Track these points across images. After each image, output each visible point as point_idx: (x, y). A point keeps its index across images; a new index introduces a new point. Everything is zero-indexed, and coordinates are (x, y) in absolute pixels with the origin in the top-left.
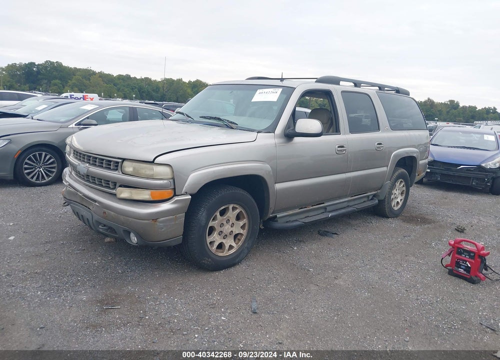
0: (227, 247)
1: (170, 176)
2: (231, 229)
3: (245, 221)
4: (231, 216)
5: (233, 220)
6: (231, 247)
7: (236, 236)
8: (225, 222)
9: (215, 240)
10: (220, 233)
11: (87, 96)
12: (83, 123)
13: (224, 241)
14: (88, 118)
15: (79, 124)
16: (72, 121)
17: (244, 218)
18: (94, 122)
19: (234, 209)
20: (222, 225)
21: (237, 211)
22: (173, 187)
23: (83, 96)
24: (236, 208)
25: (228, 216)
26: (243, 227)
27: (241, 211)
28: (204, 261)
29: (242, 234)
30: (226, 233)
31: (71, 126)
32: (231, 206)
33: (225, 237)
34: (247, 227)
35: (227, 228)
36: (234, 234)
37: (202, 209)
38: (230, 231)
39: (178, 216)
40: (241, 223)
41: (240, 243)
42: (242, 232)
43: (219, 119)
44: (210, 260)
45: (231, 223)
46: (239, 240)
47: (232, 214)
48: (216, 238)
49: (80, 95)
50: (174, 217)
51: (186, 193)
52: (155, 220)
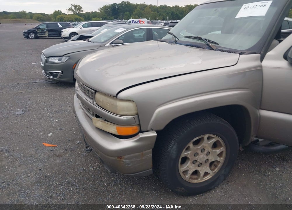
0: (202, 174)
1: (134, 112)
2: (206, 158)
3: (222, 149)
4: (206, 145)
5: (209, 149)
6: (206, 174)
7: (211, 164)
8: (199, 152)
9: (188, 169)
10: (194, 162)
11: (141, 20)
12: (114, 42)
13: (199, 169)
14: (118, 38)
15: (112, 43)
16: (107, 42)
17: (221, 146)
18: (121, 41)
19: (209, 138)
20: (196, 154)
21: (214, 140)
22: (137, 123)
23: (139, 20)
24: (212, 138)
25: (203, 146)
26: (220, 155)
27: (218, 141)
28: (176, 190)
29: (218, 162)
30: (201, 162)
31: (107, 45)
32: (206, 136)
33: (200, 165)
34: (224, 155)
35: (202, 157)
36: (210, 161)
37: (173, 143)
38: (205, 159)
39: (144, 152)
40: (218, 151)
41: (216, 170)
42: (218, 160)
43: (200, 39)
44: (183, 189)
45: (206, 152)
46: (216, 166)
47: (207, 144)
48: (189, 167)
49: (137, 20)
50: (140, 153)
51: (152, 130)
52: (120, 157)
